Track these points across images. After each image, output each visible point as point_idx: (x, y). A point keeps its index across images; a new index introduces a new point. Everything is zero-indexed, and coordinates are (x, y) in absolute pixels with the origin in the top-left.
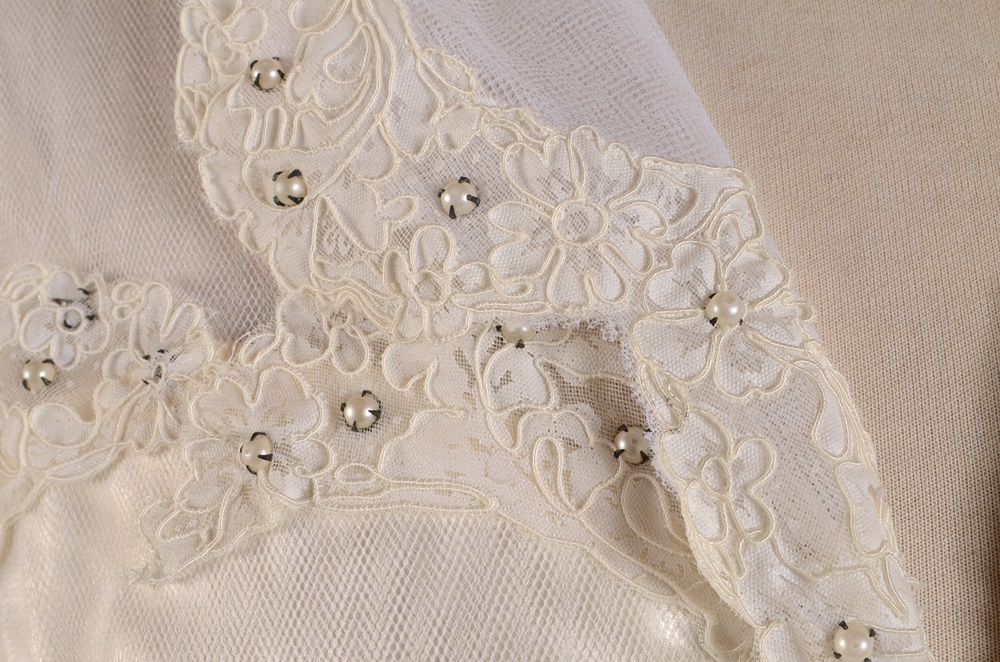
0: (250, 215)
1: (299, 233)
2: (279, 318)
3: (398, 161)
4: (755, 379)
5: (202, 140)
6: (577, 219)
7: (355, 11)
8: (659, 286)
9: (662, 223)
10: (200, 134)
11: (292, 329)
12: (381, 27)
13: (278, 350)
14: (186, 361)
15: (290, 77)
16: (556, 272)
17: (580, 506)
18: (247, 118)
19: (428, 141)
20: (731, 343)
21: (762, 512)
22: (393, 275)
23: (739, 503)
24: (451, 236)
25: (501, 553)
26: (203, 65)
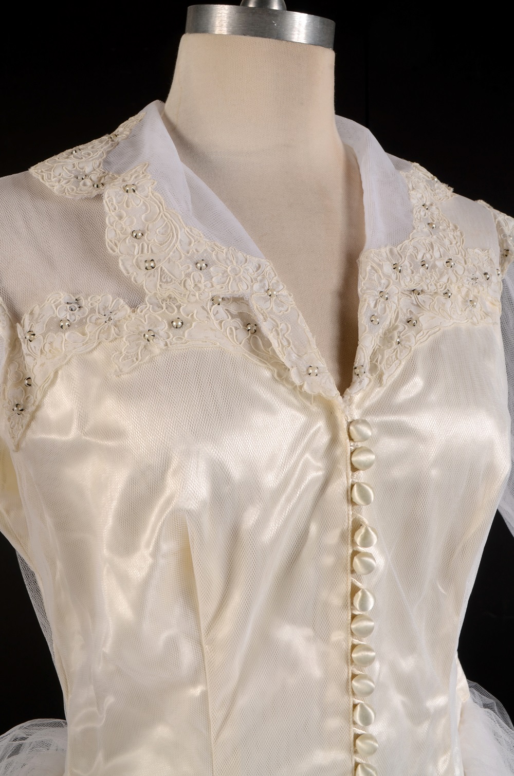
0: (135, 274)
1: (154, 276)
2: (146, 301)
3: (183, 256)
4: (281, 309)
5: (119, 253)
6: (234, 269)
7: (164, 217)
8: (256, 286)
9: (254, 272)
10: (117, 250)
11: (151, 304)
12: (173, 221)
13: (149, 309)
14: (120, 315)
15: (146, 235)
16: (230, 283)
17: (240, 344)
18: (135, 247)
19: (191, 251)
20: (275, 300)
21: (288, 341)
22: (185, 286)
23: (282, 338)
24: (201, 274)
25: (222, 356)
26: (114, 232)
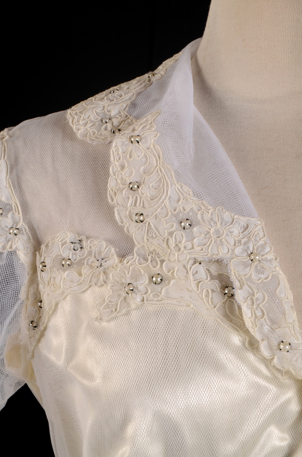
0: (128, 224)
1: (142, 230)
2: (135, 252)
3: (170, 213)
4: (262, 276)
5: (116, 203)
6: (217, 231)
7: (159, 171)
8: (238, 250)
9: (239, 233)
10: (115, 201)
11: (138, 255)
12: (166, 176)
13: (135, 261)
14: (109, 263)
15: (141, 188)
16: (211, 246)
17: (215, 307)
18: (129, 198)
19: (178, 208)
20: (256, 266)
21: (262, 311)
22: (167, 244)
23: (257, 308)
24: (183, 234)
25: (194, 319)
26: (116, 182)
